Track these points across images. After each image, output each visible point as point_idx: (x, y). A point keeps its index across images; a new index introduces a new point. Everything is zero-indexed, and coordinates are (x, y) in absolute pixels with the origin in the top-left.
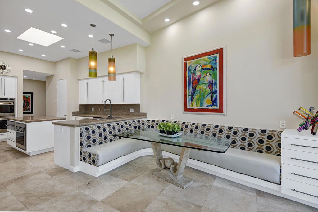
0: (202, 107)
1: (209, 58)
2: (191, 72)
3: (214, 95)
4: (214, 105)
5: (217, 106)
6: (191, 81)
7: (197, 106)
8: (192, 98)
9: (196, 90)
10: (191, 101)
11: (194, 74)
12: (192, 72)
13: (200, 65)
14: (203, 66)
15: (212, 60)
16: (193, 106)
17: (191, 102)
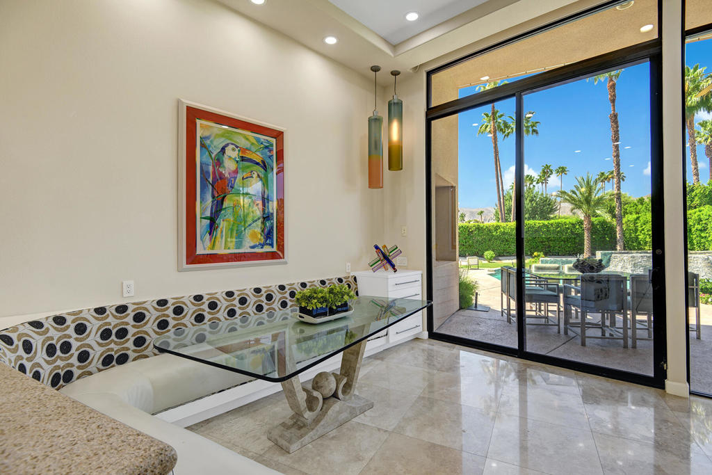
0: (239, 248)
1: (258, 140)
2: (211, 156)
3: (268, 224)
4: (267, 244)
5: (273, 247)
6: (211, 180)
7: (226, 247)
8: (212, 226)
9: (224, 207)
10: (210, 234)
11: (219, 163)
12: (213, 156)
13: (237, 147)
14: (243, 150)
15: (262, 146)
16: (216, 248)
17: (208, 236)
